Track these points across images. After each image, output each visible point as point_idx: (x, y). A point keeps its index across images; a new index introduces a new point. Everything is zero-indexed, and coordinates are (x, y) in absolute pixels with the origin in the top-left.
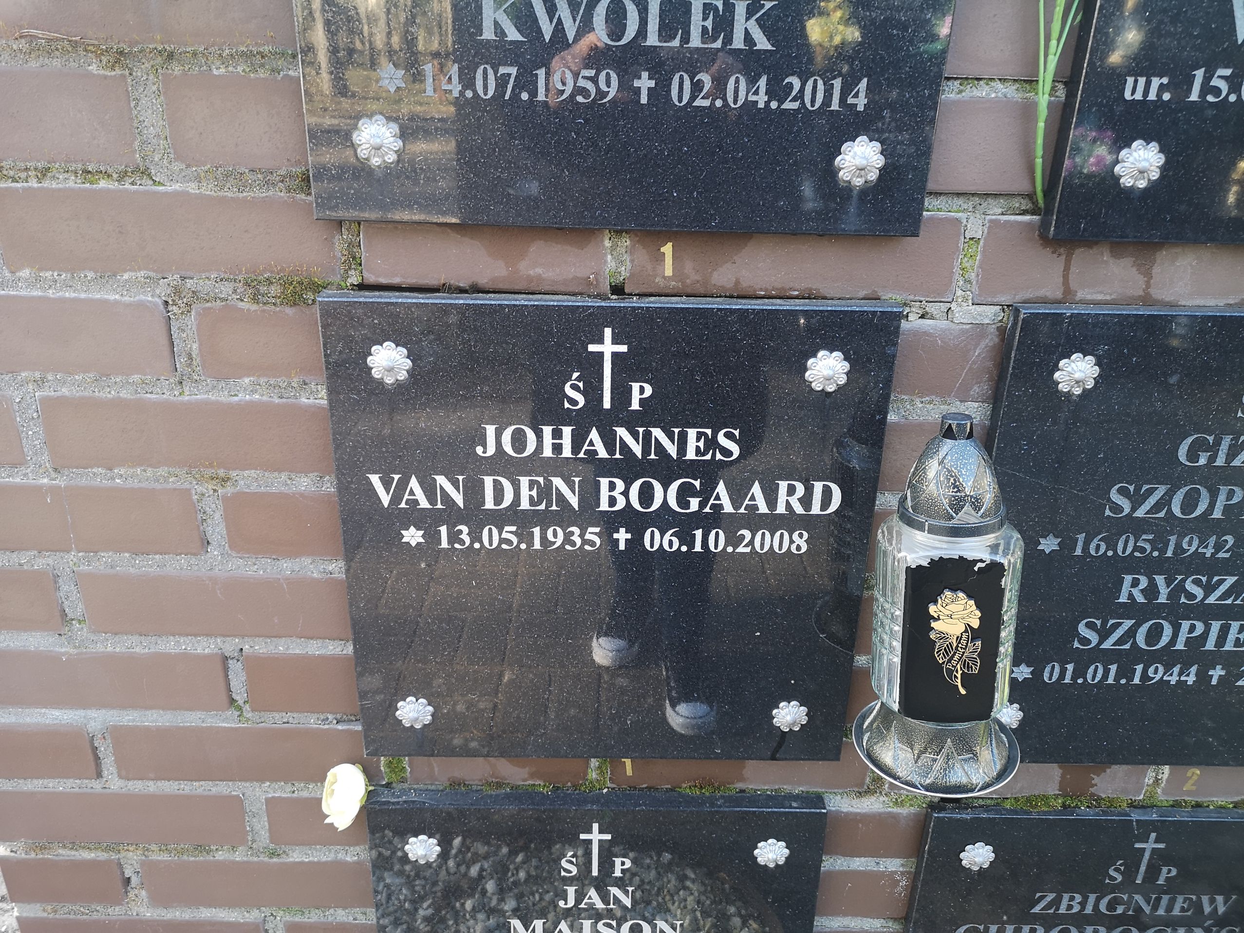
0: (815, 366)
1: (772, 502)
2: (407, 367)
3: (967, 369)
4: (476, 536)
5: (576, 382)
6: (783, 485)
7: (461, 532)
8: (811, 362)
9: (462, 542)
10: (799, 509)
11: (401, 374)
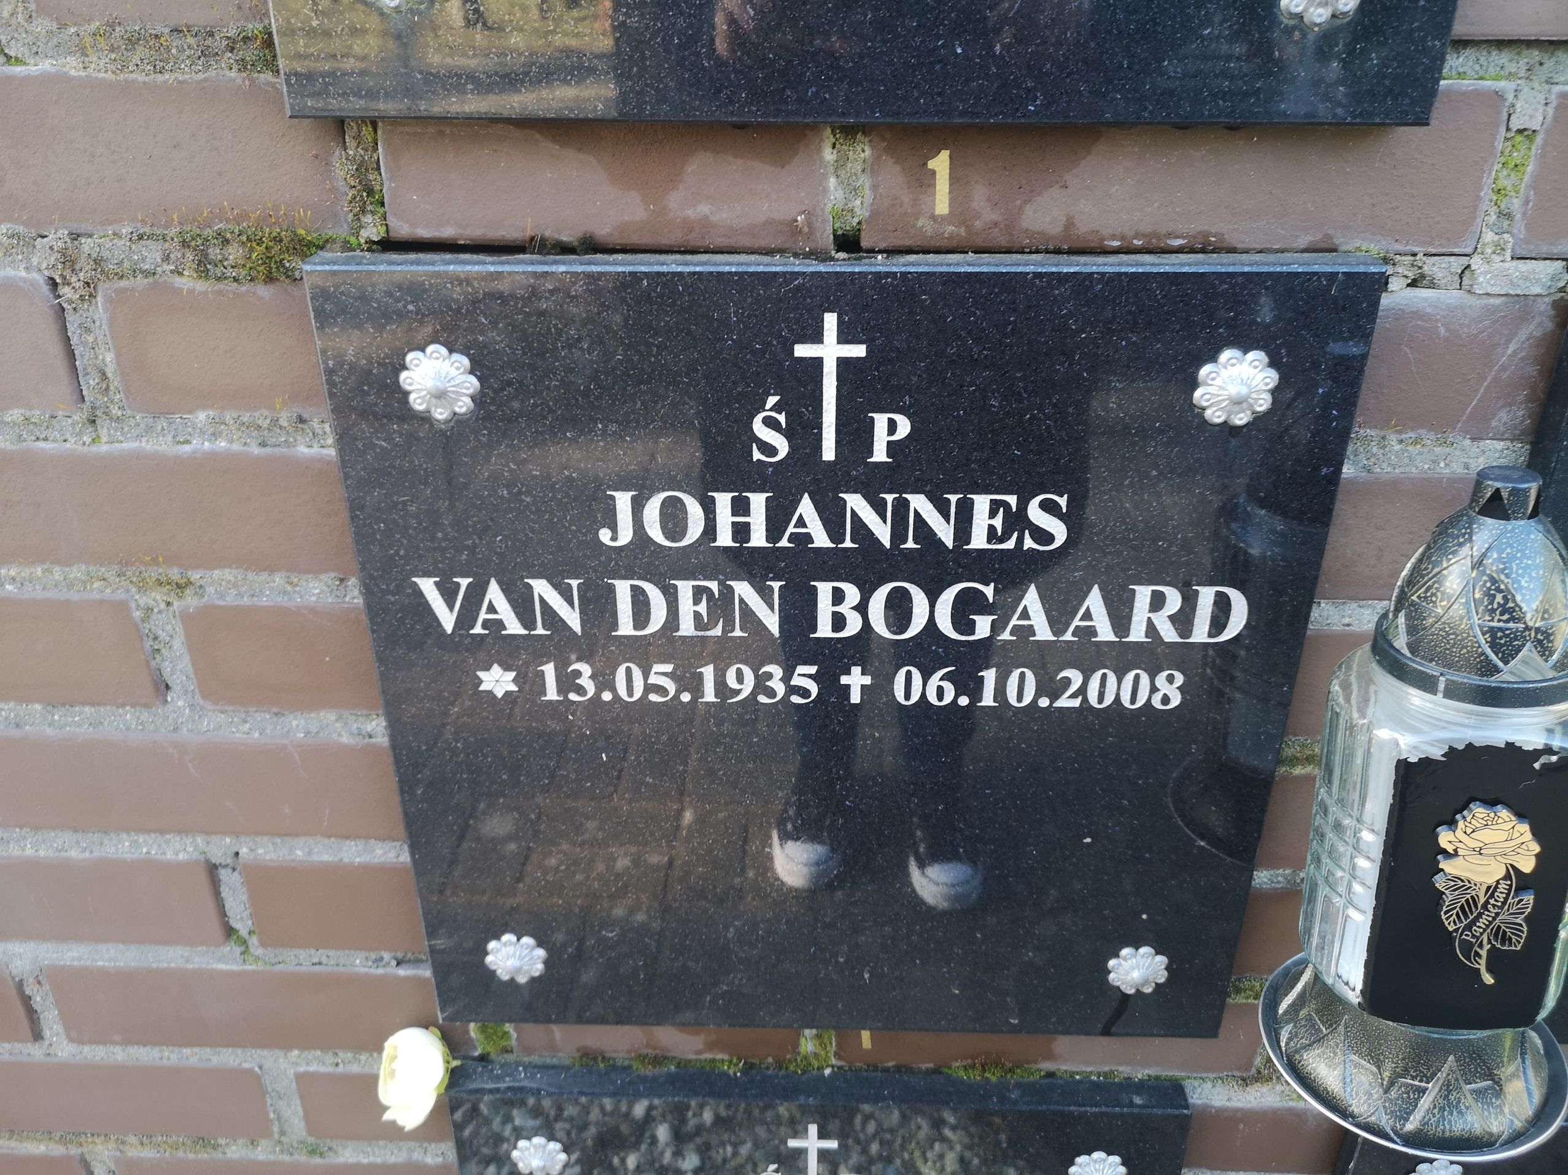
0: (1213, 379)
1: (1121, 620)
2: (471, 391)
3: (1489, 379)
4: (604, 681)
5: (773, 414)
6: (1143, 594)
7: (578, 674)
8: (1205, 371)
9: (581, 691)
10: (1169, 634)
11: (460, 403)
